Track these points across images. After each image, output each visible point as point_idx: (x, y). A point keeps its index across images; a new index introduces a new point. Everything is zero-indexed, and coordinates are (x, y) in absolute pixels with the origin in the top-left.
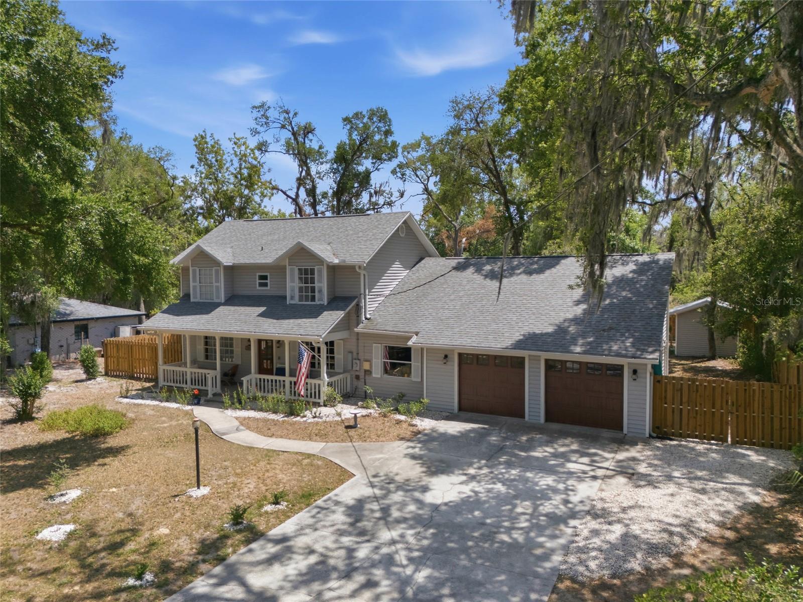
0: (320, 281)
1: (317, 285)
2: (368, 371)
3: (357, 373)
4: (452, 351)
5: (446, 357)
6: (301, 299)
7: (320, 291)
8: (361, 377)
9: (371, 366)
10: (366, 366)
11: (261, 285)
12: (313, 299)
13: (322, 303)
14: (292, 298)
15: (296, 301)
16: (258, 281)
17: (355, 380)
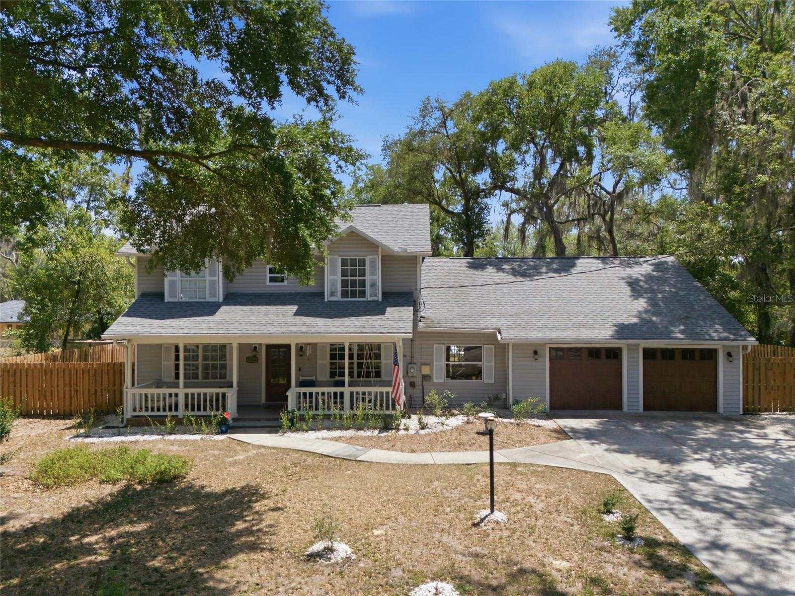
0: (373, 273)
1: (368, 278)
2: (427, 376)
3: (412, 380)
4: (543, 345)
5: (535, 352)
6: (344, 294)
7: (373, 285)
8: (417, 384)
9: (432, 370)
10: (426, 370)
11: (272, 280)
12: (362, 294)
13: (376, 299)
14: (332, 294)
15: (338, 297)
16: (268, 275)
17: (409, 387)
